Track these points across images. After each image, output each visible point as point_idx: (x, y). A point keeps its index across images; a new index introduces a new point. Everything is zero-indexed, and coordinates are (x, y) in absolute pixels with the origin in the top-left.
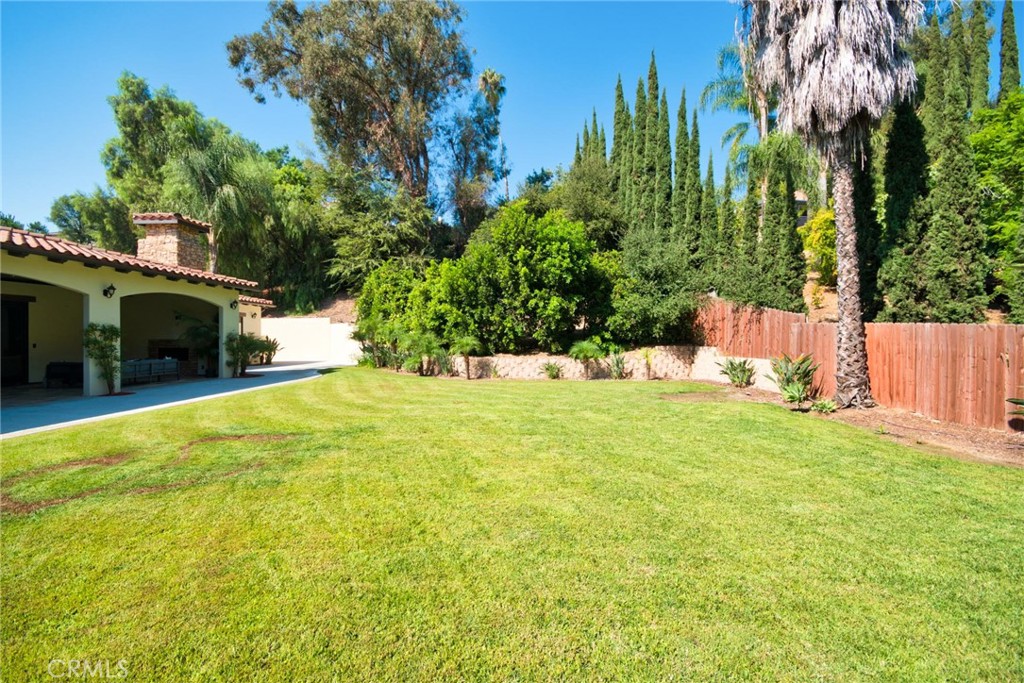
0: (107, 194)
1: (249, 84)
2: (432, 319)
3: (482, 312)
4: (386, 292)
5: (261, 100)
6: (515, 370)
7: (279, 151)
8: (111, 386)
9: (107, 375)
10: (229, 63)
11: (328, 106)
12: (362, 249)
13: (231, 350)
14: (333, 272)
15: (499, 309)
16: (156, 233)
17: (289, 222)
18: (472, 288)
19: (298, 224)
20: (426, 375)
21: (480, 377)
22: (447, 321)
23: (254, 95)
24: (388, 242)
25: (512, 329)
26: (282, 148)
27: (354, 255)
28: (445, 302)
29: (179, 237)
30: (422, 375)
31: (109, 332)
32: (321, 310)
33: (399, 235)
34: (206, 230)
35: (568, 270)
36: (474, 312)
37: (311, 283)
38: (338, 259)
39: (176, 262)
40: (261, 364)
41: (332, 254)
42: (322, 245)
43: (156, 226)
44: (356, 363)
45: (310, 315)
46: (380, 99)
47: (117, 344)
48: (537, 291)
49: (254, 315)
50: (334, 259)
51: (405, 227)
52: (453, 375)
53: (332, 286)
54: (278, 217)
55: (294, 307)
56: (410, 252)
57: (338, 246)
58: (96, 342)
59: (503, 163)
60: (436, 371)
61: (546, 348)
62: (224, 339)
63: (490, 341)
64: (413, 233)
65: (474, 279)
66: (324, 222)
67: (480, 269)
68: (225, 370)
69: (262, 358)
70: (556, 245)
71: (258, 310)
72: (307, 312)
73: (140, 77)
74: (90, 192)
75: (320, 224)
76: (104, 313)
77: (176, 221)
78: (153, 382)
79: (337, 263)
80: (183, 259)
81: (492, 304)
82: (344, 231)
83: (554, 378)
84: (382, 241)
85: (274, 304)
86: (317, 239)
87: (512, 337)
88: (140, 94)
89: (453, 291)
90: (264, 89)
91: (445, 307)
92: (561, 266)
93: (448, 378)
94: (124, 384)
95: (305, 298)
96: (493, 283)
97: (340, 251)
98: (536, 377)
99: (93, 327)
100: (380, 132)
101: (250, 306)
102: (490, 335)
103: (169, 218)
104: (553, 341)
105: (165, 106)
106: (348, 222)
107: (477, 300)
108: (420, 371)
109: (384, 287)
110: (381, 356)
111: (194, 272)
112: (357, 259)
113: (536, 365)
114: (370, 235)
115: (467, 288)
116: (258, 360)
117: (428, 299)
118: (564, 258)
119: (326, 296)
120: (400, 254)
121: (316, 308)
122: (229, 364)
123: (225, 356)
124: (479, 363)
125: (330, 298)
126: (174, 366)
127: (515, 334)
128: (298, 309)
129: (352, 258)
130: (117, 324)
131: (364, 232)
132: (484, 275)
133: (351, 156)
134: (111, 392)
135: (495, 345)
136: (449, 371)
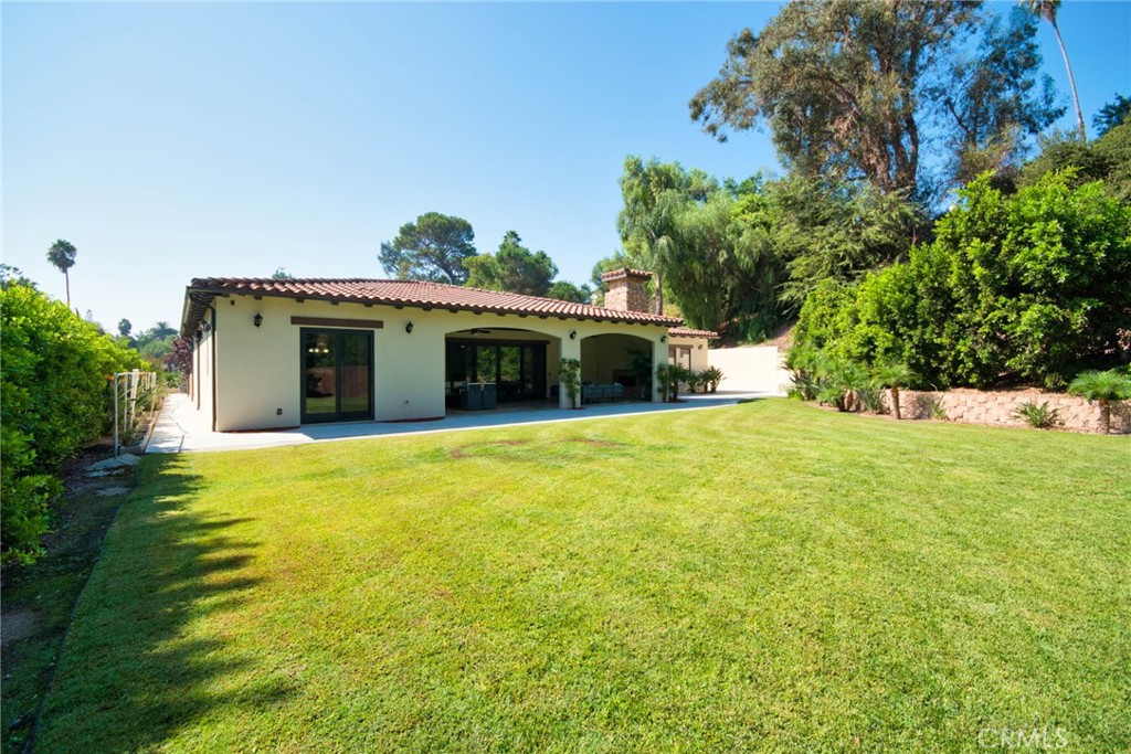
0: (622, 254)
1: (713, 129)
2: (860, 345)
3: (923, 333)
4: (823, 316)
5: (723, 140)
6: (975, 411)
7: (752, 179)
8: (574, 403)
9: (571, 395)
10: (690, 119)
11: (789, 119)
12: (819, 267)
13: (661, 378)
14: (785, 297)
15: (949, 327)
16: (616, 287)
17: (741, 252)
18: (907, 302)
19: (749, 253)
20: (848, 411)
21: (919, 417)
22: (876, 347)
23: (717, 137)
24: (850, 254)
25: (972, 353)
26: (754, 174)
27: (809, 276)
28: (875, 323)
29: (629, 287)
30: (842, 409)
31: (573, 364)
32: (773, 339)
33: (865, 243)
34: (648, 278)
35: (1059, 262)
36: (912, 333)
37: (764, 311)
38: (791, 283)
39: (626, 308)
40: (706, 392)
41: (786, 277)
42: (776, 271)
43: (616, 281)
44: (786, 394)
45: (762, 344)
46: (843, 89)
47: (578, 372)
48: (1003, 299)
49: (700, 347)
50: (786, 284)
51: (871, 233)
52: (881, 413)
53: (785, 312)
54: (730, 249)
55: (746, 337)
56: (881, 261)
57: (793, 268)
58: (565, 371)
59: (1049, 101)
60: (862, 408)
61: (1034, 381)
62: (655, 369)
63: (944, 371)
64: (884, 239)
65: (913, 290)
66: (779, 245)
67: (921, 277)
68: (656, 396)
69: (706, 387)
70: (1038, 226)
71: (705, 342)
72: (758, 341)
73: (637, 156)
74: (611, 256)
75: (774, 248)
76: (571, 351)
77: (625, 275)
78: (606, 402)
79: (789, 287)
80: (631, 306)
81: (940, 322)
82: (800, 251)
83: (1041, 425)
84: (841, 254)
85: (719, 335)
86: (771, 264)
87: (970, 365)
88: (636, 170)
89: (882, 310)
90: (726, 129)
91: (874, 329)
92: (1046, 258)
93: (874, 416)
94: (582, 403)
95: (757, 326)
96: (940, 293)
97: (794, 274)
98: (1010, 423)
99: (564, 360)
100: (844, 126)
101: (697, 338)
102: (941, 363)
103: (622, 273)
104: (1050, 371)
105: (652, 173)
106: (803, 239)
107: (915, 319)
108: (841, 405)
109: (820, 309)
110: (807, 387)
111: (643, 316)
112: (811, 279)
113: (1013, 406)
114: (827, 251)
115: (899, 303)
116: (702, 389)
117: (857, 321)
118: (1053, 244)
119: (780, 324)
120: (869, 266)
121: (768, 337)
122: (659, 390)
123: (656, 384)
124: (919, 399)
125: (785, 325)
126: (620, 390)
127: (977, 362)
128: (750, 338)
129: (807, 279)
130: (578, 358)
131: (821, 249)
132: (926, 285)
133: (813, 165)
134: (574, 408)
135: (950, 375)
136: (875, 408)
